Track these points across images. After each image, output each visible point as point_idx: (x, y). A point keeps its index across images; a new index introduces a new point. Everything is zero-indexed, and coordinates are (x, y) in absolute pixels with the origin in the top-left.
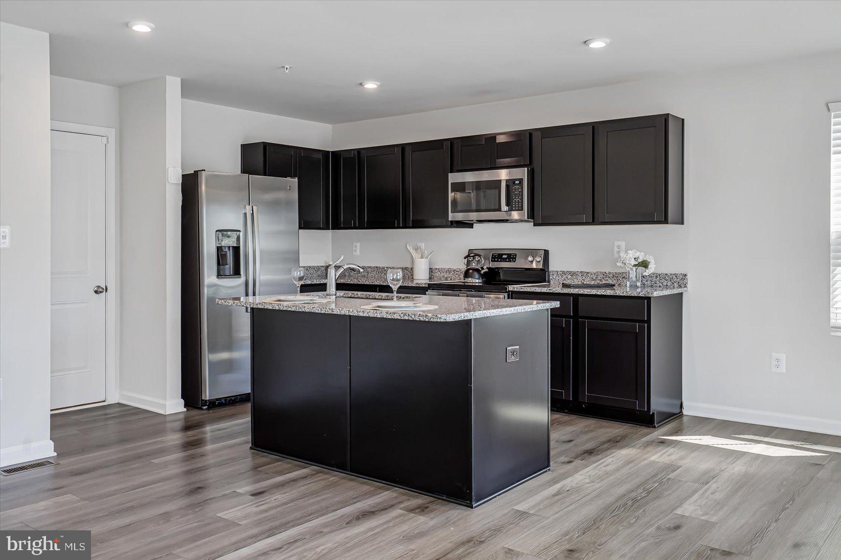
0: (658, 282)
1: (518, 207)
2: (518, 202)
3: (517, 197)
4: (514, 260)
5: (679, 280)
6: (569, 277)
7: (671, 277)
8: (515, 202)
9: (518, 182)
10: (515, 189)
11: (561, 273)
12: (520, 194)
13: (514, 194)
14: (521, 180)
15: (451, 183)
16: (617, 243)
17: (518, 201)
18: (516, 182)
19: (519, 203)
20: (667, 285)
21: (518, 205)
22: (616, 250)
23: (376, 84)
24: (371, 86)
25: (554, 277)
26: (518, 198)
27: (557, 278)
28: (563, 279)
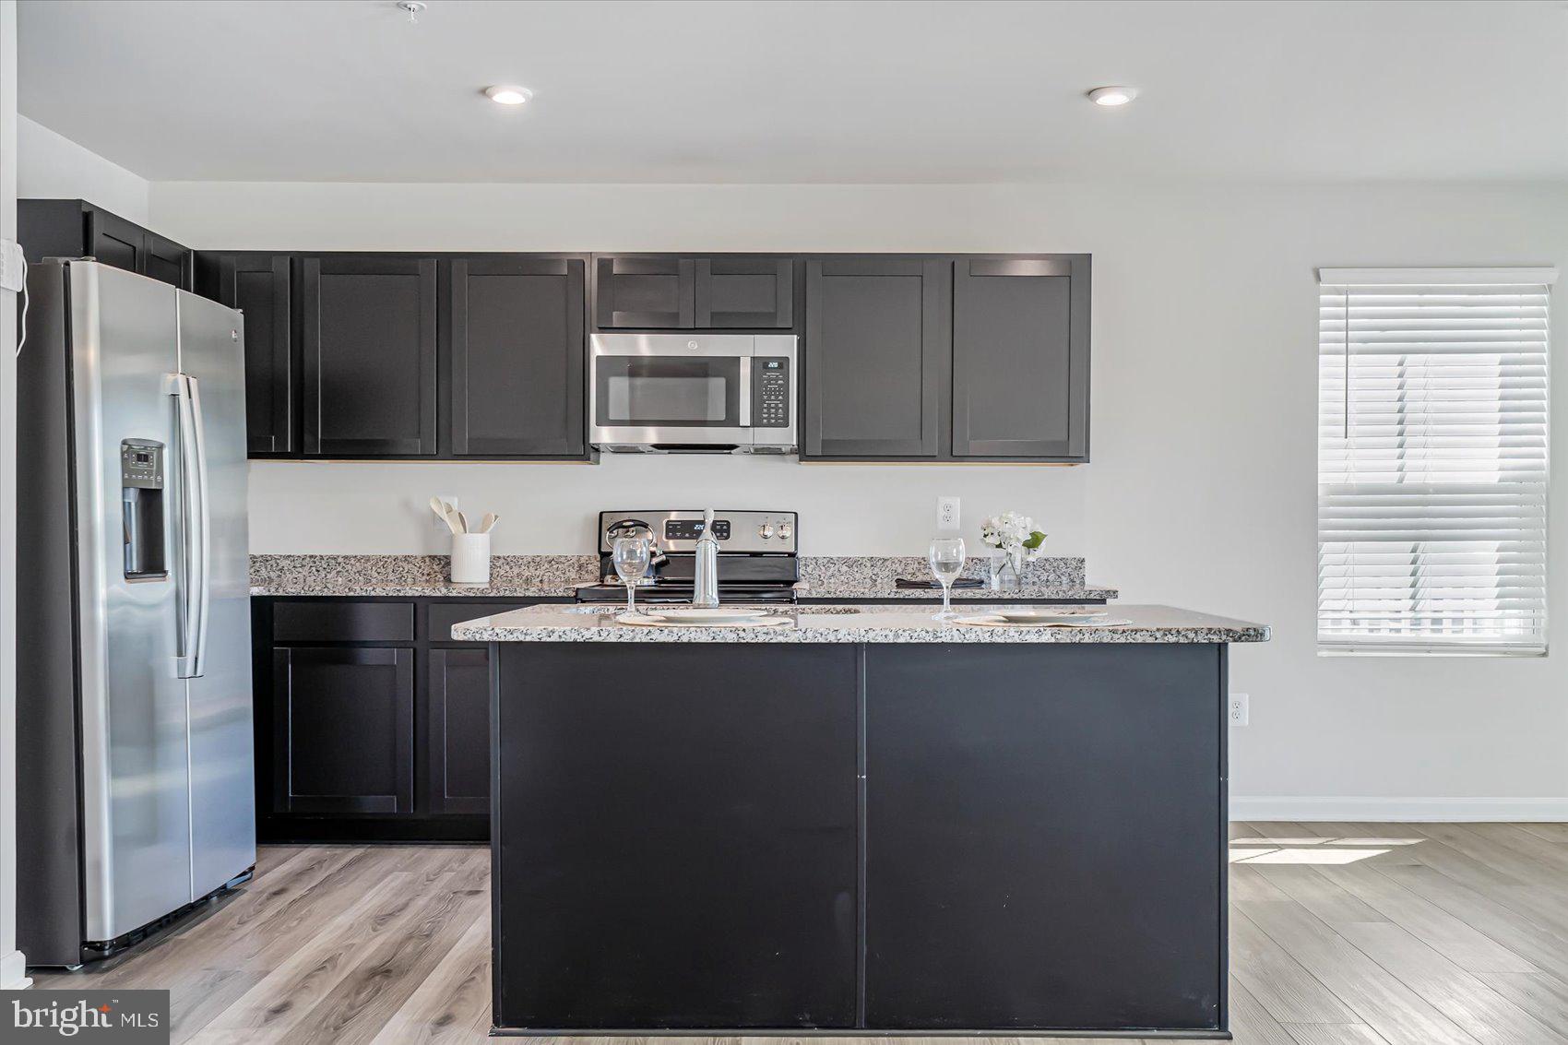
0: (1030, 575)
1: (776, 418)
2: (777, 408)
3: (773, 397)
4: (725, 534)
5: (1069, 570)
6: (844, 569)
7: (1055, 564)
8: (769, 407)
9: (776, 365)
10: (769, 380)
11: (825, 561)
12: (779, 391)
13: (766, 391)
14: (783, 362)
15: (597, 357)
16: (944, 501)
17: (777, 405)
18: (771, 365)
19: (777, 410)
20: (1048, 581)
21: (776, 414)
22: (942, 513)
23: (524, 95)
24: (509, 97)
25: (809, 569)
26: (777, 399)
27: (816, 573)
28: (829, 573)
